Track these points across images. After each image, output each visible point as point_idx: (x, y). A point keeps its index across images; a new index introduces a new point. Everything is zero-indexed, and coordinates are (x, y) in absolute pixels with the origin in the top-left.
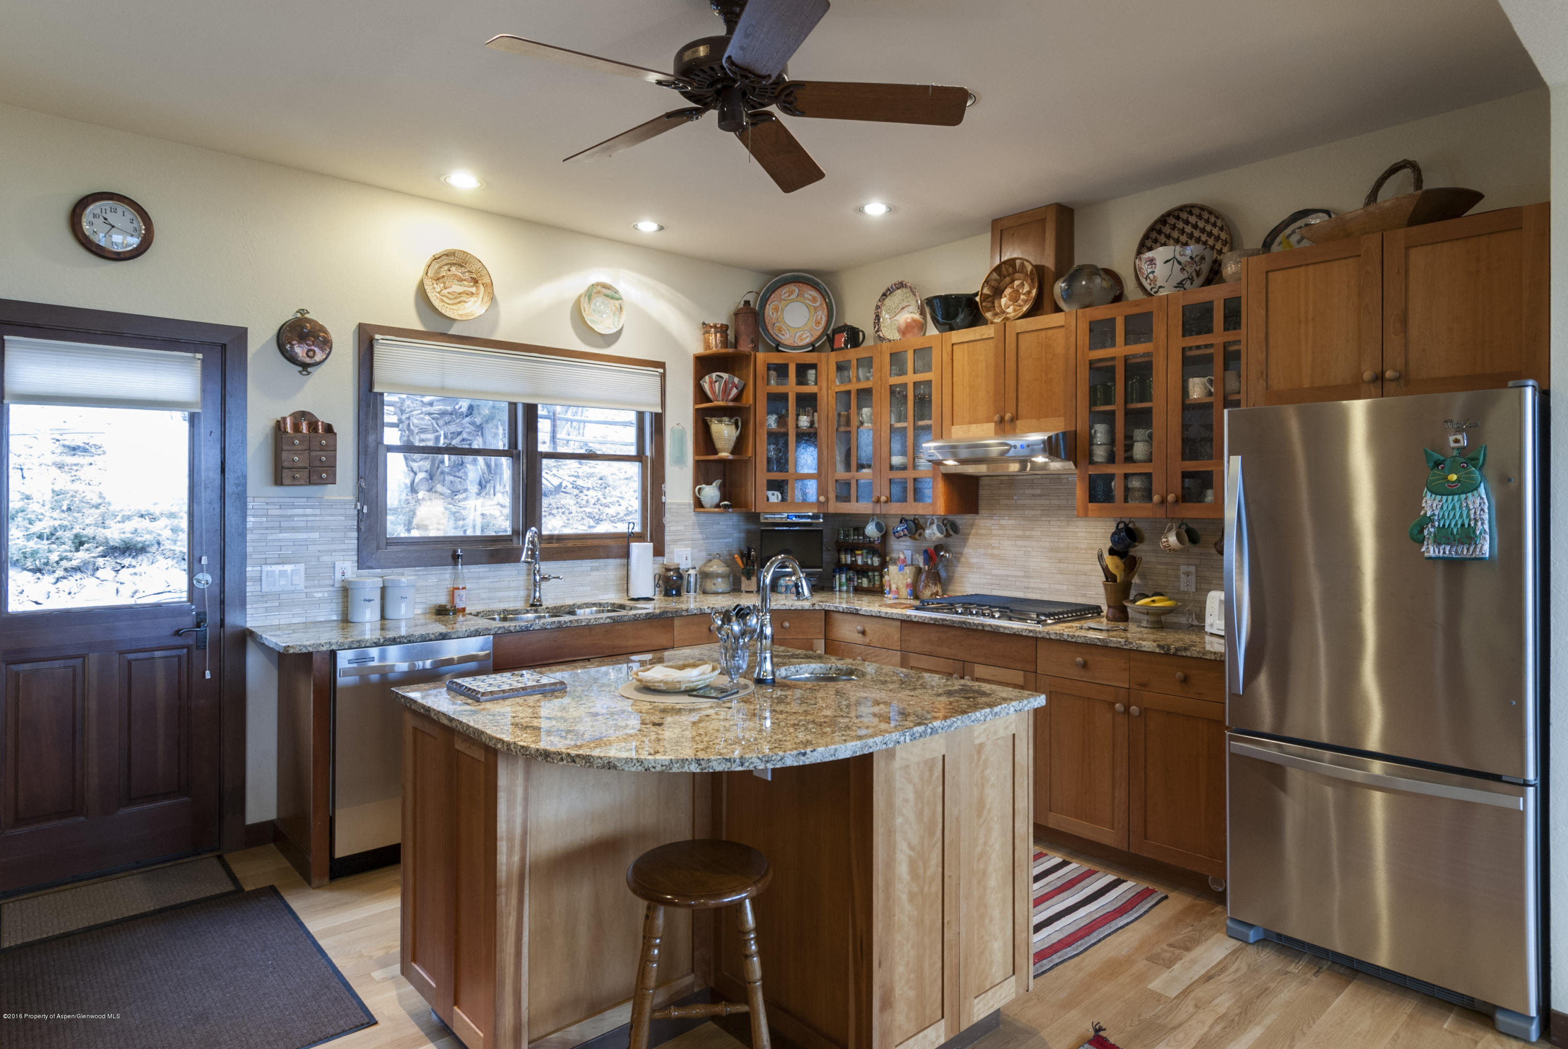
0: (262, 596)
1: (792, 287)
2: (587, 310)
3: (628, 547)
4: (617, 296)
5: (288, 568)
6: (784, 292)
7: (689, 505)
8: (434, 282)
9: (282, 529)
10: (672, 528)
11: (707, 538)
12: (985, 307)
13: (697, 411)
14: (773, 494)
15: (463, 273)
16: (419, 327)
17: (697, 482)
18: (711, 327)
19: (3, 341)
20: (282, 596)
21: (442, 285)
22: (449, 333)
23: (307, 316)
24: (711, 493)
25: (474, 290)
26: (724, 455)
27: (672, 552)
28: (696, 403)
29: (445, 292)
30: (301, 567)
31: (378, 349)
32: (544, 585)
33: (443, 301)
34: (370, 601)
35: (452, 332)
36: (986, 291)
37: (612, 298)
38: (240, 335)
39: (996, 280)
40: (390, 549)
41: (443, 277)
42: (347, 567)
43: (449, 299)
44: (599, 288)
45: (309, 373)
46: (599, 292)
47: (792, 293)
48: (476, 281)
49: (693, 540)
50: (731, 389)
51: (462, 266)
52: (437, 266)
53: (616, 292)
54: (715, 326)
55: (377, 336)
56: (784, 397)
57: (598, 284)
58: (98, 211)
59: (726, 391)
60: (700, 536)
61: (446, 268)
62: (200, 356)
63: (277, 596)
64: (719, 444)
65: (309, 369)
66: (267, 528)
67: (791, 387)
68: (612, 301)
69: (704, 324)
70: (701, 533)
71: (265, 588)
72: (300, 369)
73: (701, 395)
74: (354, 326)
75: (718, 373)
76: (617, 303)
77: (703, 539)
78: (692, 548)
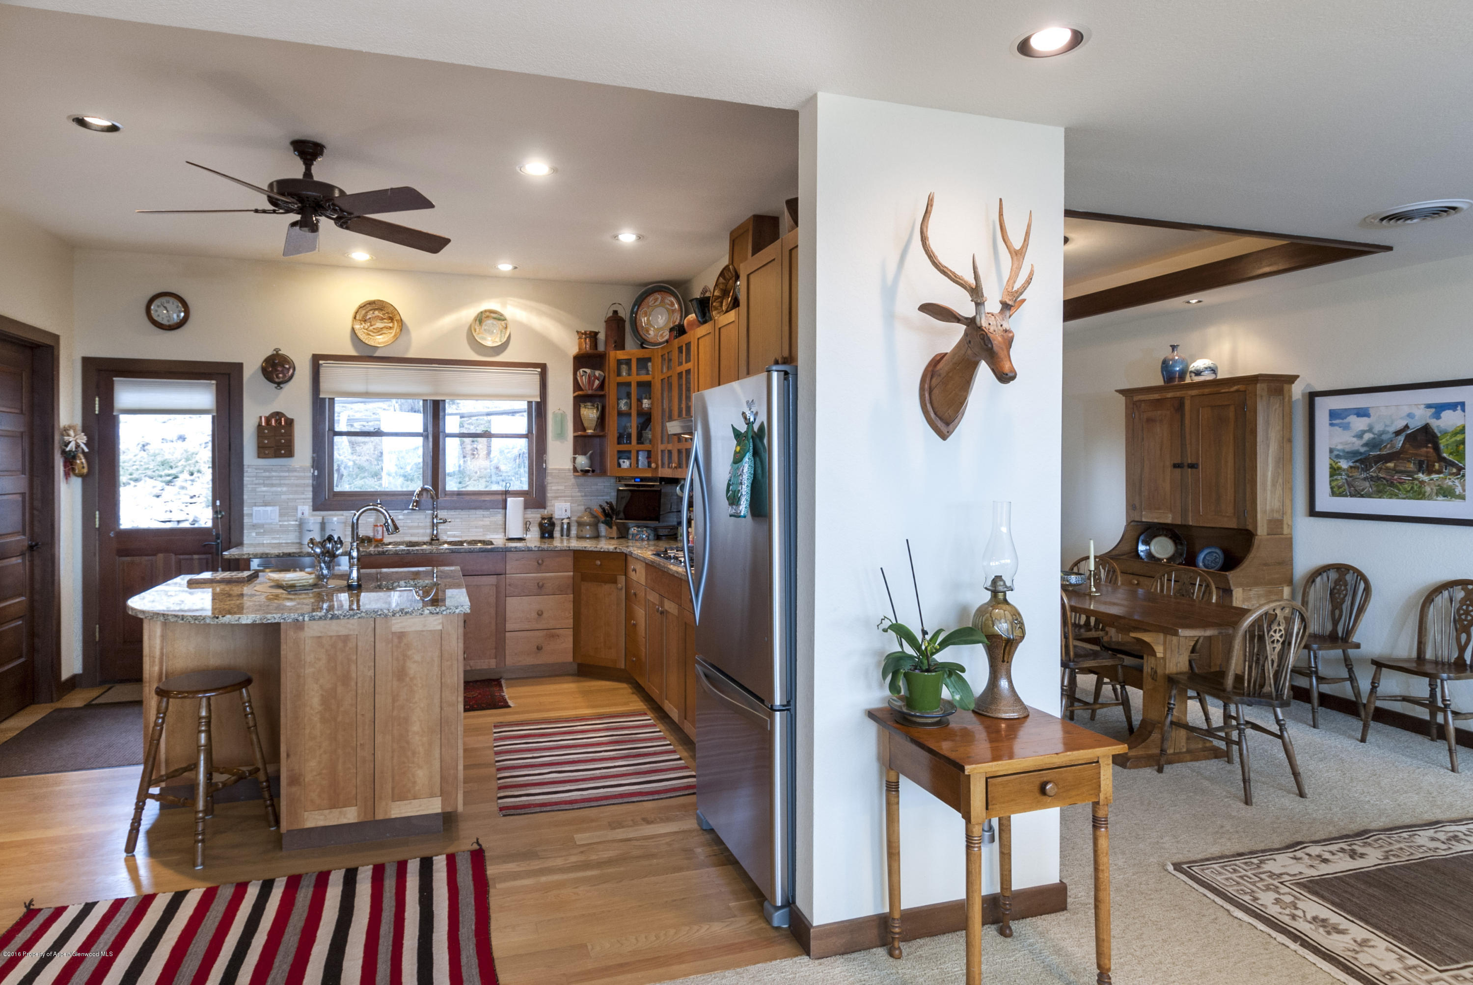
0: (253, 526)
1: (658, 296)
2: (477, 330)
3: (505, 501)
4: (502, 318)
5: (269, 509)
6: (651, 300)
7: (569, 470)
8: (363, 323)
9: (265, 485)
10: (553, 488)
11: (585, 496)
12: (714, 307)
13: (575, 398)
14: (624, 462)
15: (383, 314)
16: (352, 352)
17: (575, 452)
18: (582, 334)
19: (113, 381)
20: (265, 526)
21: (369, 324)
22: (375, 355)
23: (280, 352)
24: (582, 461)
25: (391, 325)
26: (590, 431)
27: (553, 506)
28: (574, 392)
29: (371, 328)
30: (277, 508)
31: (323, 371)
32: (441, 527)
33: (369, 334)
34: (310, 531)
35: (376, 354)
36: (717, 293)
37: (499, 320)
38: (238, 368)
39: (723, 283)
40: (336, 498)
41: (370, 318)
42: (305, 509)
43: (374, 332)
44: (488, 314)
45: (281, 388)
46: (488, 317)
47: (656, 300)
48: (391, 319)
49: (572, 497)
50: (594, 382)
51: (382, 310)
52: (364, 312)
53: (502, 315)
54: (585, 333)
55: (321, 362)
56: (629, 384)
57: (486, 311)
58: (159, 304)
59: (590, 382)
60: (579, 494)
61: (371, 312)
62: (214, 382)
63: (261, 526)
64: (586, 425)
65: (282, 386)
66: (256, 484)
67: (635, 378)
68: (500, 322)
69: (578, 332)
70: (579, 491)
71: (255, 521)
72: (276, 385)
73: (577, 386)
74: (310, 356)
75: (584, 369)
76: (503, 323)
77: (582, 496)
78: (571, 503)
